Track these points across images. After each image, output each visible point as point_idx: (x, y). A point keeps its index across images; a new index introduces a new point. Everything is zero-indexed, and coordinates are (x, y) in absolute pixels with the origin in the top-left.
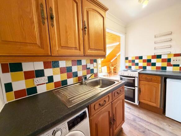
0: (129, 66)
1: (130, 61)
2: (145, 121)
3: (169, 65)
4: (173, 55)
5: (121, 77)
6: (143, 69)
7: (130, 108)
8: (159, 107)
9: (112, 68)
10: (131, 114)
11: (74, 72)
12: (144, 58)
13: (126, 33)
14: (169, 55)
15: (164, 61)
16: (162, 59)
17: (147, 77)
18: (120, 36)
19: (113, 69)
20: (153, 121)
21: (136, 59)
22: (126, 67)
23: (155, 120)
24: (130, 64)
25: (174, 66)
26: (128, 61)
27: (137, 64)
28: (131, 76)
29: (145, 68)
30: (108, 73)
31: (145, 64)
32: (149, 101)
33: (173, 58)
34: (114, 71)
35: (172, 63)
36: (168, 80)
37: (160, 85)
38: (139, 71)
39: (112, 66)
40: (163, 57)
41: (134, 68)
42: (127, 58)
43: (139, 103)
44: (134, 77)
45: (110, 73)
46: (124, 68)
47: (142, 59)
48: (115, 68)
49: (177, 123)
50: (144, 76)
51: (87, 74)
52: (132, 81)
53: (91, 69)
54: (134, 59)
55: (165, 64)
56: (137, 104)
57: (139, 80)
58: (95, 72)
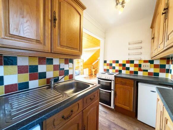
0: (107, 69)
1: (108, 65)
2: (120, 126)
3: (140, 70)
4: (143, 61)
5: (99, 80)
6: (119, 73)
7: (106, 113)
8: (132, 110)
9: (94, 70)
10: (107, 119)
11: (41, 73)
12: (120, 63)
13: (105, 38)
14: (140, 61)
15: (136, 66)
16: (135, 64)
17: (122, 80)
18: (100, 41)
19: (95, 72)
20: (127, 126)
21: (113, 63)
22: (105, 70)
23: (129, 125)
24: (108, 67)
25: (144, 71)
26: (106, 64)
27: (114, 68)
28: (108, 79)
29: (120, 71)
30: (89, 75)
31: (121, 68)
32: (123, 105)
33: (143, 64)
34: (95, 73)
35: (142, 68)
36: (139, 84)
37: (133, 88)
38: (115, 74)
39: (93, 69)
40: (135, 62)
41: (111, 71)
42: (105, 62)
43: (115, 106)
44: (111, 80)
45: (91, 75)
46: (103, 71)
47: (118, 63)
48: (96, 70)
49: (147, 126)
50: (120, 80)
51: (60, 75)
52: (109, 84)
53: (65, 69)
54: (111, 63)
55: (137, 69)
56: (113, 108)
57: (115, 84)
58: (70, 73)
